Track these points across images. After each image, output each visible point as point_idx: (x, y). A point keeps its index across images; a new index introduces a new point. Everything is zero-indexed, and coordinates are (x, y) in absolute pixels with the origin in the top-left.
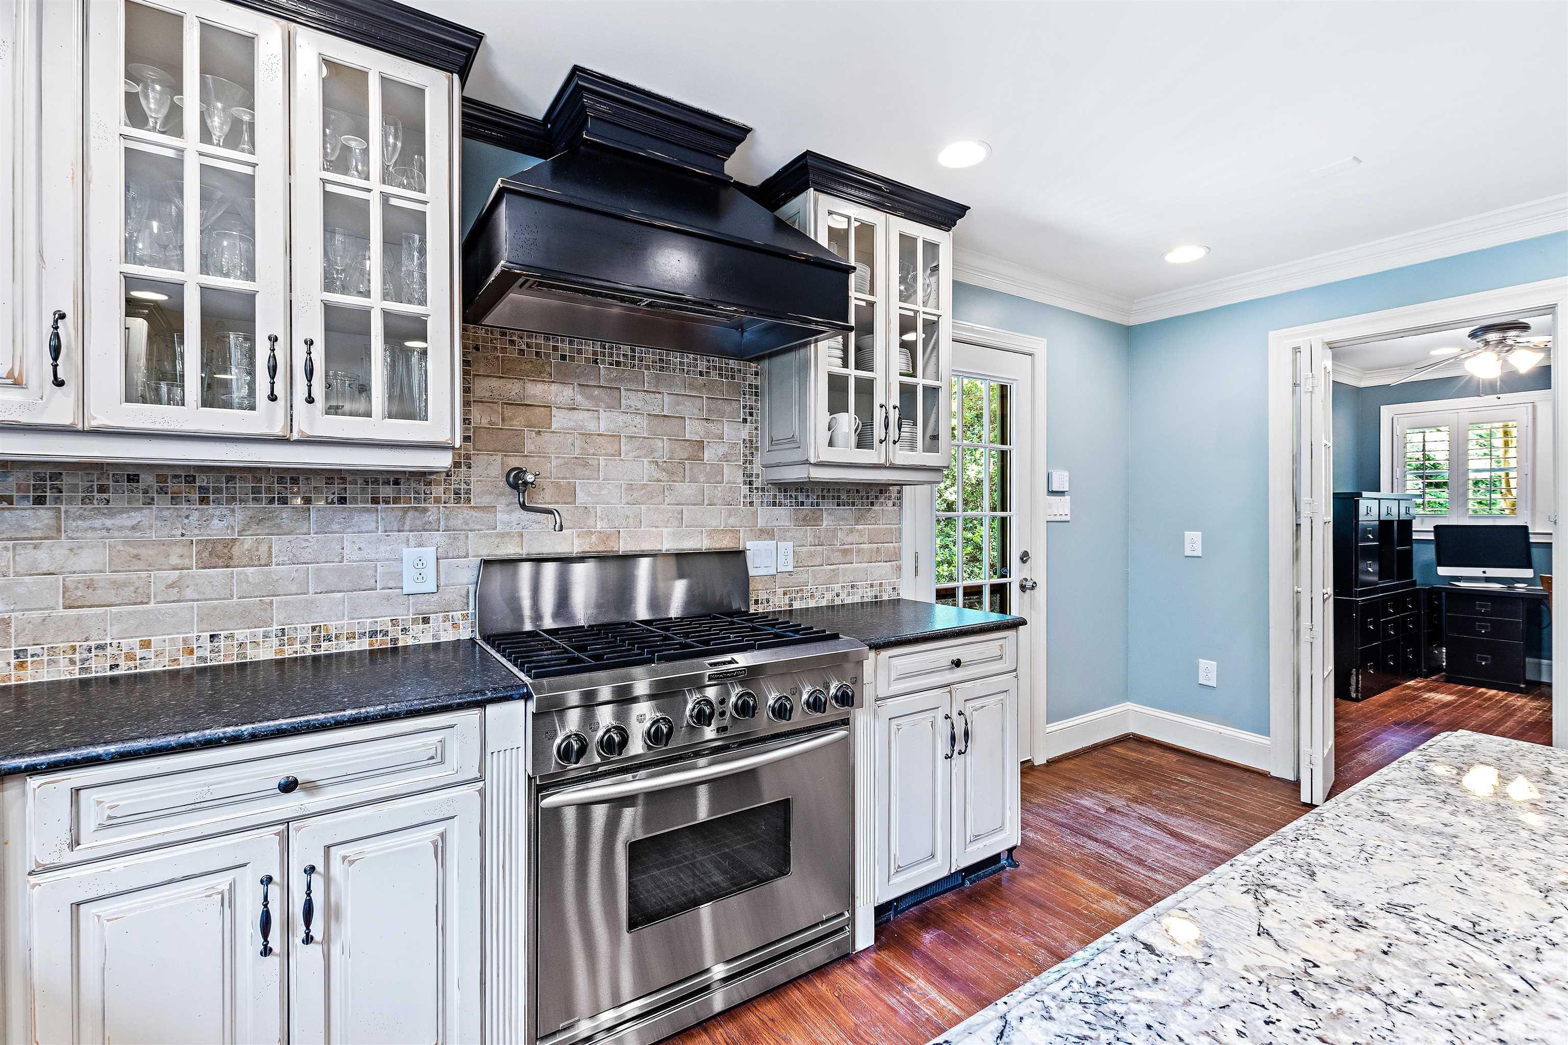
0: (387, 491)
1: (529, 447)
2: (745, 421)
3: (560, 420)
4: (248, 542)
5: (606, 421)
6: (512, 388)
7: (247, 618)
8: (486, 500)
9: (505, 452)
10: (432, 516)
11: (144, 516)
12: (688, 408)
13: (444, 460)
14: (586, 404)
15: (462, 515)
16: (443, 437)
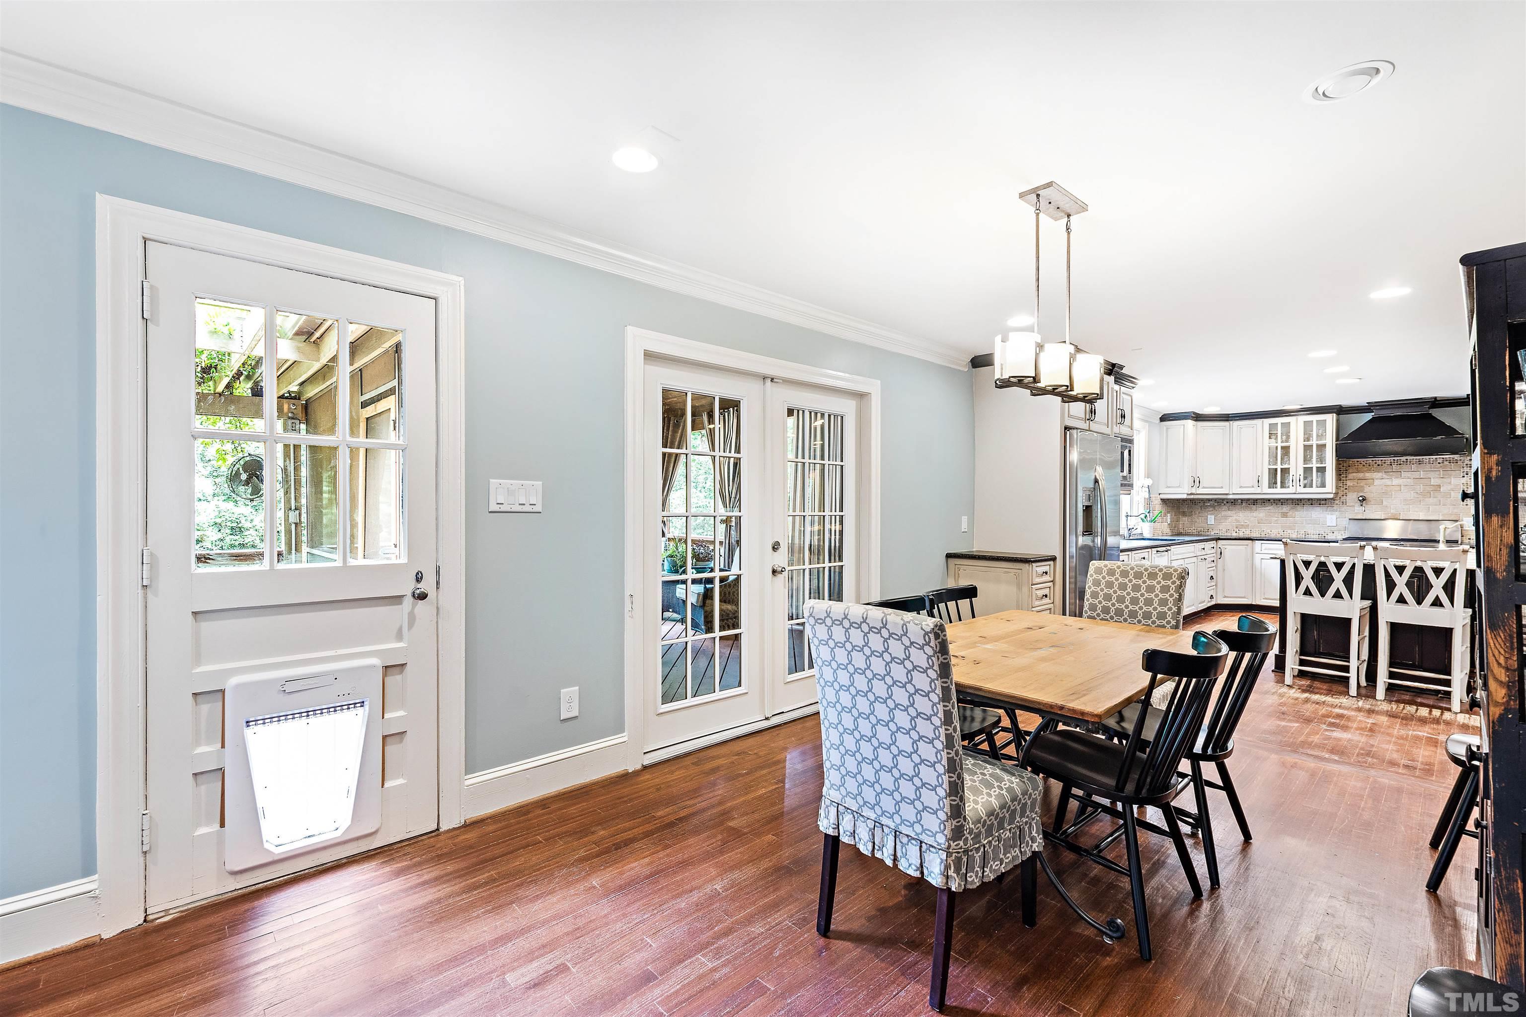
0: (1323, 502)
1: (1366, 490)
2: (1464, 477)
3: (1377, 482)
4: (1291, 513)
5: (1396, 481)
6: (1361, 475)
7: (1290, 528)
8: (1351, 504)
9: (1358, 492)
10: (1335, 508)
11: (1271, 507)
12: (1431, 475)
13: (1331, 496)
14: (1387, 477)
15: (1344, 508)
16: (1330, 491)
